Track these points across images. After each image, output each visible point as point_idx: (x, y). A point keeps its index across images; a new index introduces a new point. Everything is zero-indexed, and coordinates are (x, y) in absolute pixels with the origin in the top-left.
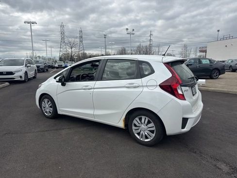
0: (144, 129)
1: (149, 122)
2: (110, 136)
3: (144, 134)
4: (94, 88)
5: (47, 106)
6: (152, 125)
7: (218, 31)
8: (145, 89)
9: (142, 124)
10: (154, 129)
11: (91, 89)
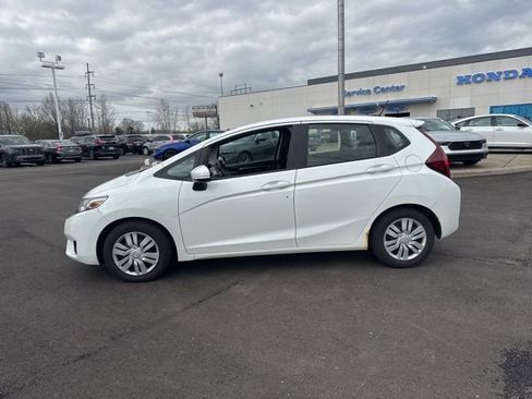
0: (406, 241)
1: (414, 226)
3: (406, 249)
4: (295, 185)
5: (137, 250)
6: (419, 229)
7: (221, 75)
9: (402, 232)
10: (423, 235)
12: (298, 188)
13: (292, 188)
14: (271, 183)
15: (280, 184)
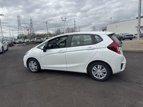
0: (99, 72)
1: (102, 68)
2: (78, 78)
3: (99, 75)
4: (66, 52)
5: (33, 65)
6: (104, 69)
7: (111, 18)
8: (99, 50)
9: (98, 69)
10: (106, 71)
11: (64, 52)
12: (67, 53)
13: (65, 53)
14: (60, 51)
15: (63, 51)
